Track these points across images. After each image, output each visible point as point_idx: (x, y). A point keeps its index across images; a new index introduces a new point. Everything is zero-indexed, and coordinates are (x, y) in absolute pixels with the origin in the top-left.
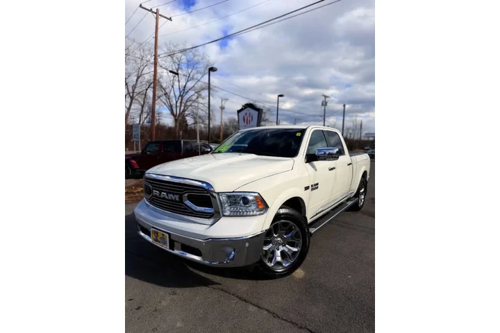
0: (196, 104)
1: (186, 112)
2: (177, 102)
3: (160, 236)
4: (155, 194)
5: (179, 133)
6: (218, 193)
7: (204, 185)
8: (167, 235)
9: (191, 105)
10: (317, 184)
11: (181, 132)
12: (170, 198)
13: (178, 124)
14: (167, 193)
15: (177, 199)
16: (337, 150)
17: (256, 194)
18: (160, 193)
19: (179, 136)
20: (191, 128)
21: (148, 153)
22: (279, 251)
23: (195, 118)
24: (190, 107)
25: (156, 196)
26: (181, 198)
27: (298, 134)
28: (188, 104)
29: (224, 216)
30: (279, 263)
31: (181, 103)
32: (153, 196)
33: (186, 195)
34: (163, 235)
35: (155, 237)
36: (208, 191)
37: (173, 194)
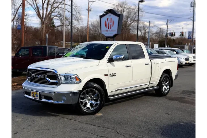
0: (63, 6)
1: (53, 14)
2: (43, 4)
3: (35, 93)
4: (33, 76)
5: (45, 35)
6: (59, 74)
7: (55, 71)
8: (39, 93)
9: (58, 7)
10: (115, 74)
11: (47, 36)
12: (40, 77)
13: (44, 26)
14: (39, 75)
15: (43, 77)
16: (123, 56)
17: (76, 75)
18: (36, 75)
19: (45, 38)
20: (58, 30)
21: (21, 56)
22: (89, 103)
23: (61, 20)
24: (57, 9)
25: (34, 77)
26: (44, 77)
27: (107, 47)
28: (55, 5)
29: (62, 84)
30: (88, 108)
31: (48, 4)
32: (32, 77)
33: (47, 75)
34: (37, 93)
35: (33, 95)
36: (56, 74)
37: (41, 75)
